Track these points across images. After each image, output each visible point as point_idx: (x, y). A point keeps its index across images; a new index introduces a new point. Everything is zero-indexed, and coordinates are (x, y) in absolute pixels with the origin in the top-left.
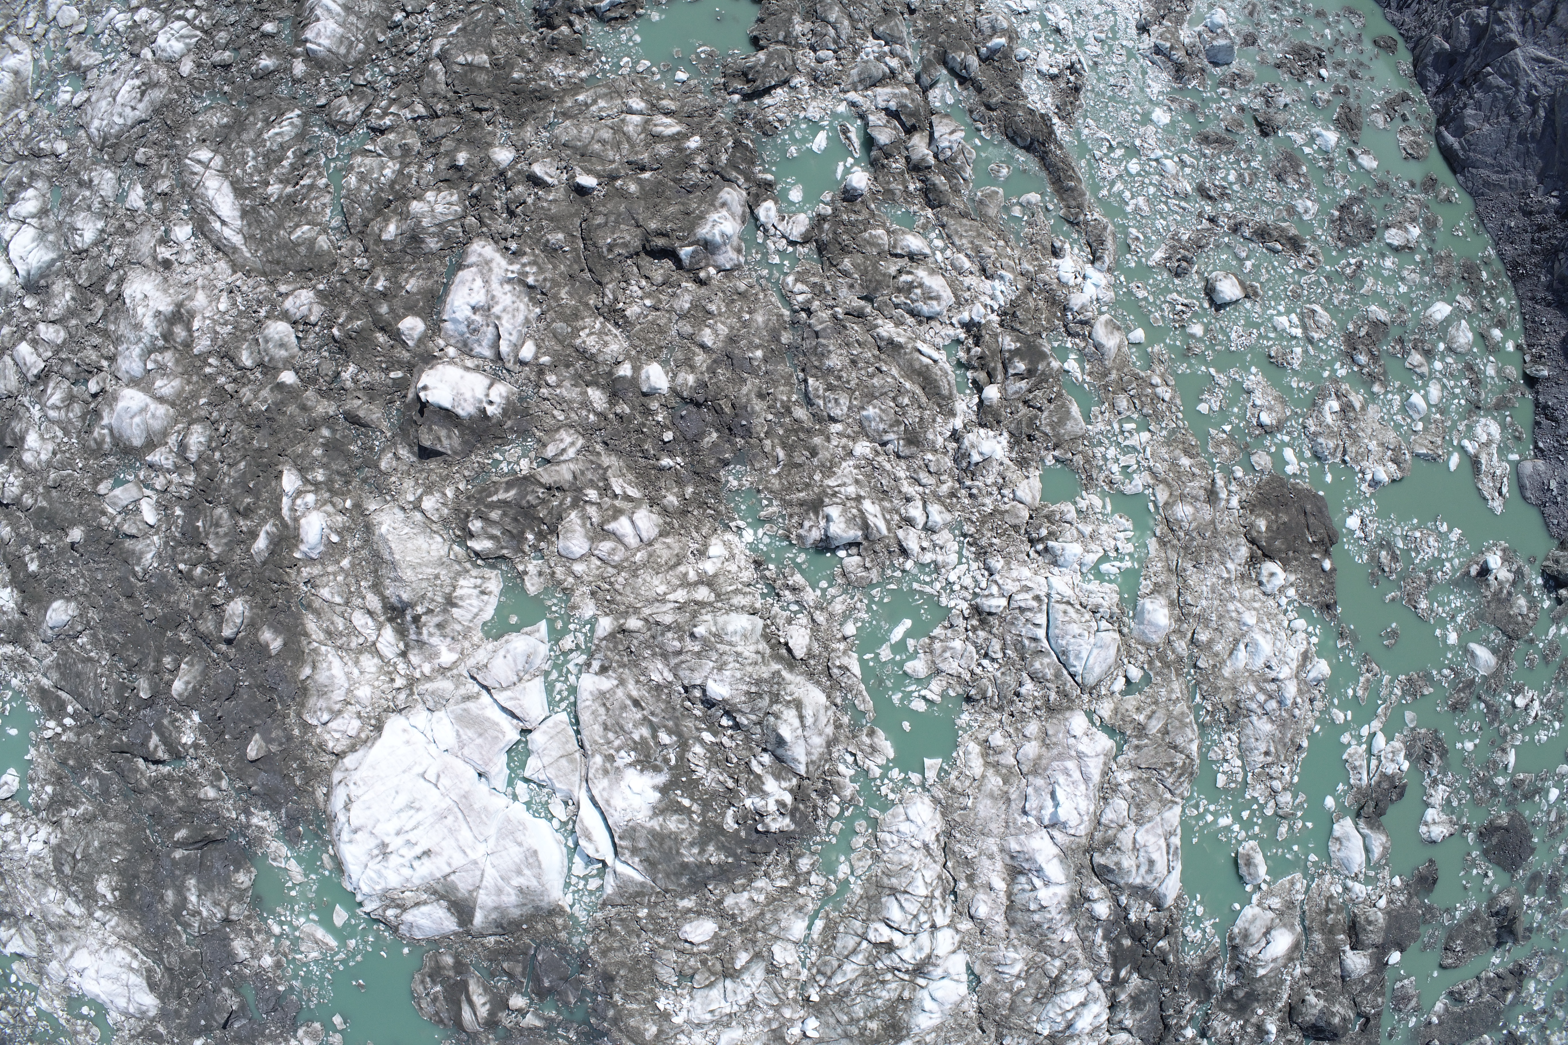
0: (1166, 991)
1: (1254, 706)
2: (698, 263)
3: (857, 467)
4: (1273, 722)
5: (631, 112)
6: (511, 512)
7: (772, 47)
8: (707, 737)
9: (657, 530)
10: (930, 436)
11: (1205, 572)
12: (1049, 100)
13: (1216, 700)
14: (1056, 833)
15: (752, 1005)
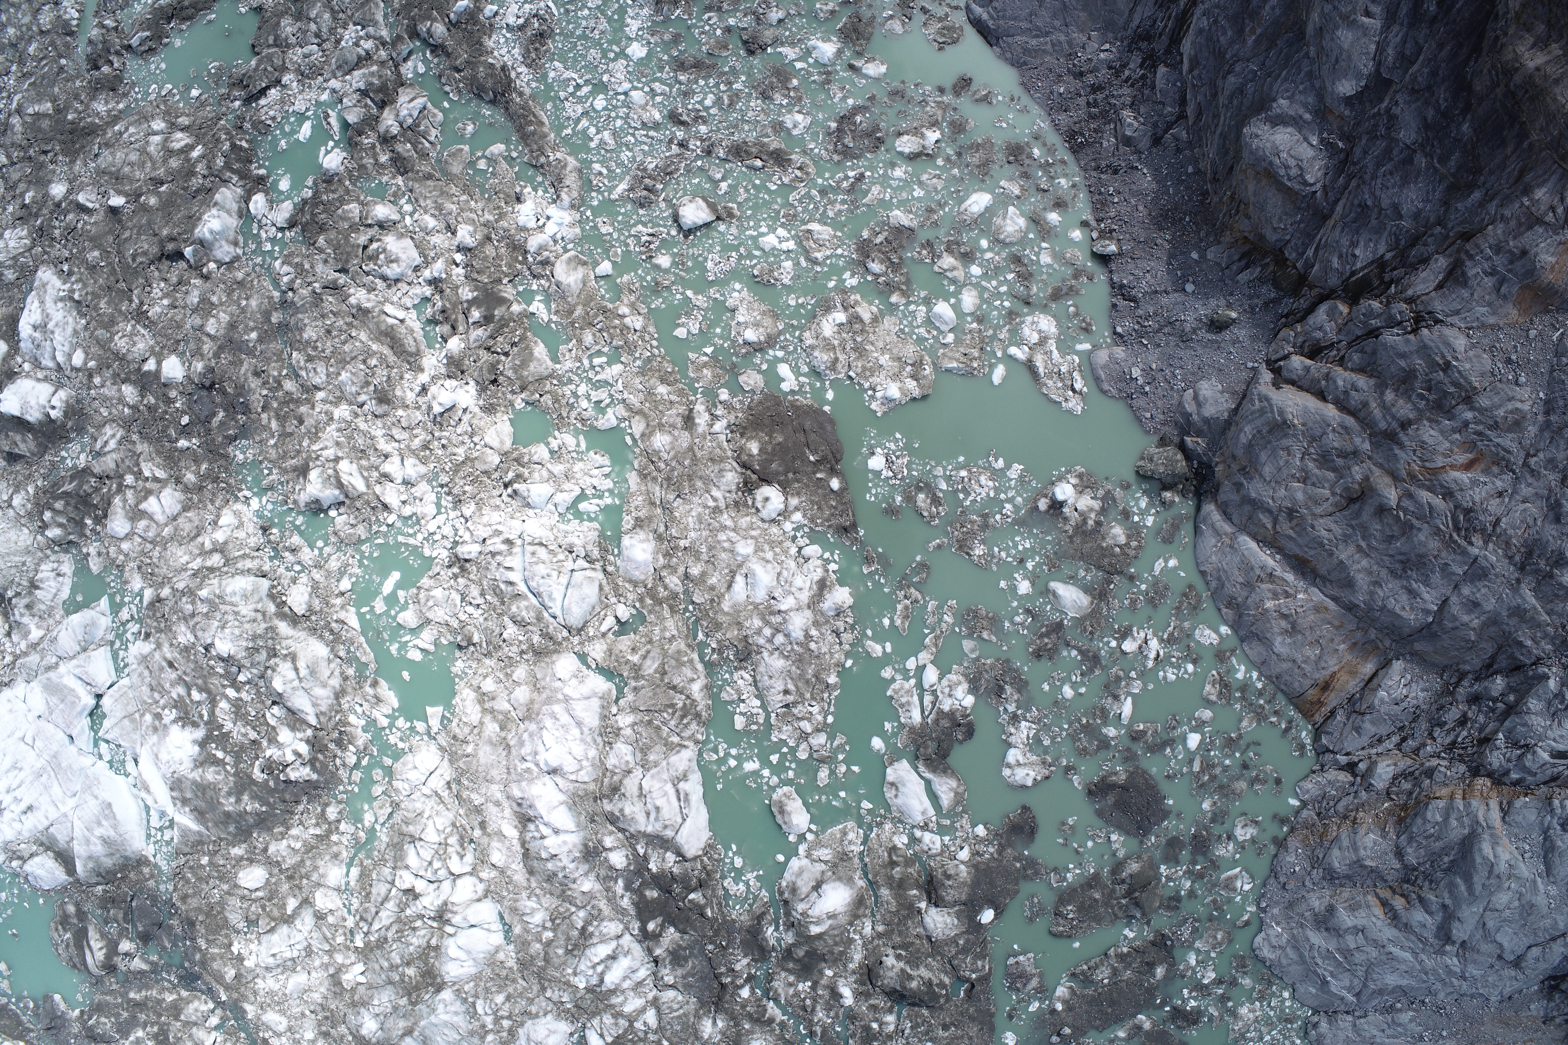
0: (710, 947)
1: (761, 641)
2: (200, 260)
3: (339, 430)
4: (787, 658)
5: (155, 133)
6: (73, 502)
7: (265, 52)
8: (231, 693)
9: (179, 507)
10: (398, 393)
11: (690, 502)
12: (516, 51)
13: (719, 635)
14: (558, 779)
15: (309, 951)
